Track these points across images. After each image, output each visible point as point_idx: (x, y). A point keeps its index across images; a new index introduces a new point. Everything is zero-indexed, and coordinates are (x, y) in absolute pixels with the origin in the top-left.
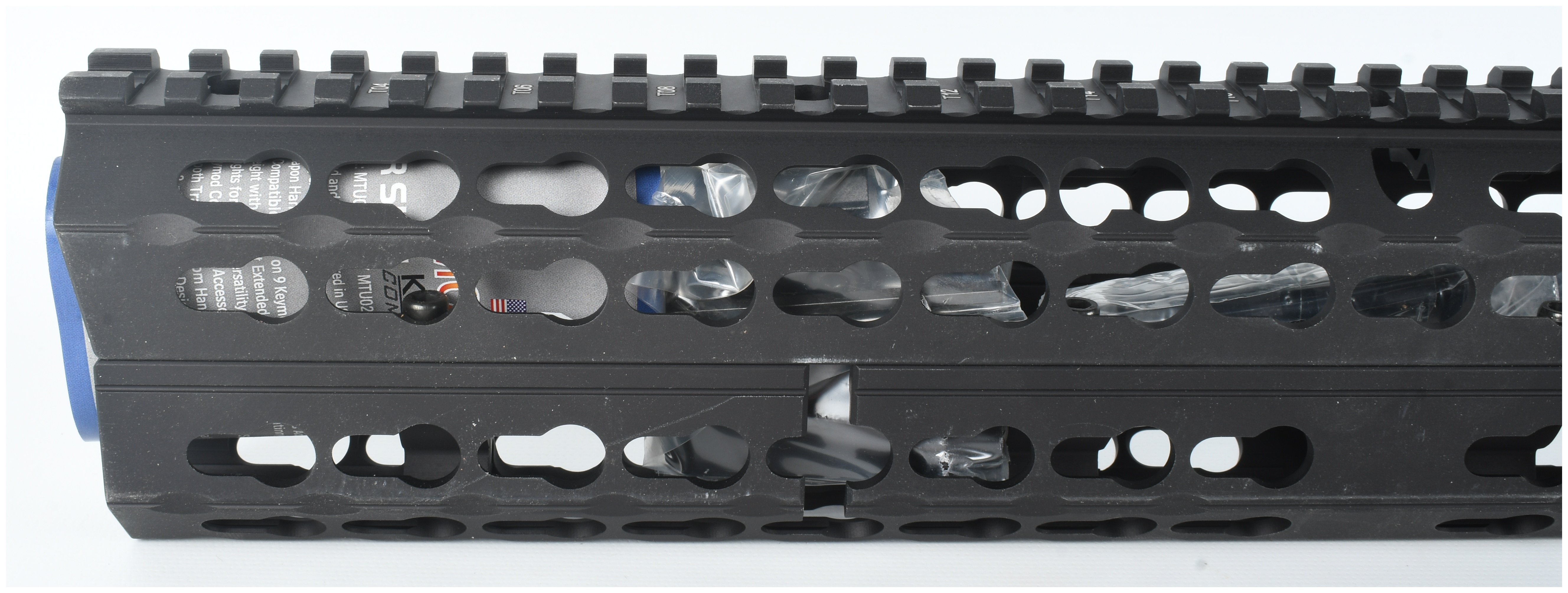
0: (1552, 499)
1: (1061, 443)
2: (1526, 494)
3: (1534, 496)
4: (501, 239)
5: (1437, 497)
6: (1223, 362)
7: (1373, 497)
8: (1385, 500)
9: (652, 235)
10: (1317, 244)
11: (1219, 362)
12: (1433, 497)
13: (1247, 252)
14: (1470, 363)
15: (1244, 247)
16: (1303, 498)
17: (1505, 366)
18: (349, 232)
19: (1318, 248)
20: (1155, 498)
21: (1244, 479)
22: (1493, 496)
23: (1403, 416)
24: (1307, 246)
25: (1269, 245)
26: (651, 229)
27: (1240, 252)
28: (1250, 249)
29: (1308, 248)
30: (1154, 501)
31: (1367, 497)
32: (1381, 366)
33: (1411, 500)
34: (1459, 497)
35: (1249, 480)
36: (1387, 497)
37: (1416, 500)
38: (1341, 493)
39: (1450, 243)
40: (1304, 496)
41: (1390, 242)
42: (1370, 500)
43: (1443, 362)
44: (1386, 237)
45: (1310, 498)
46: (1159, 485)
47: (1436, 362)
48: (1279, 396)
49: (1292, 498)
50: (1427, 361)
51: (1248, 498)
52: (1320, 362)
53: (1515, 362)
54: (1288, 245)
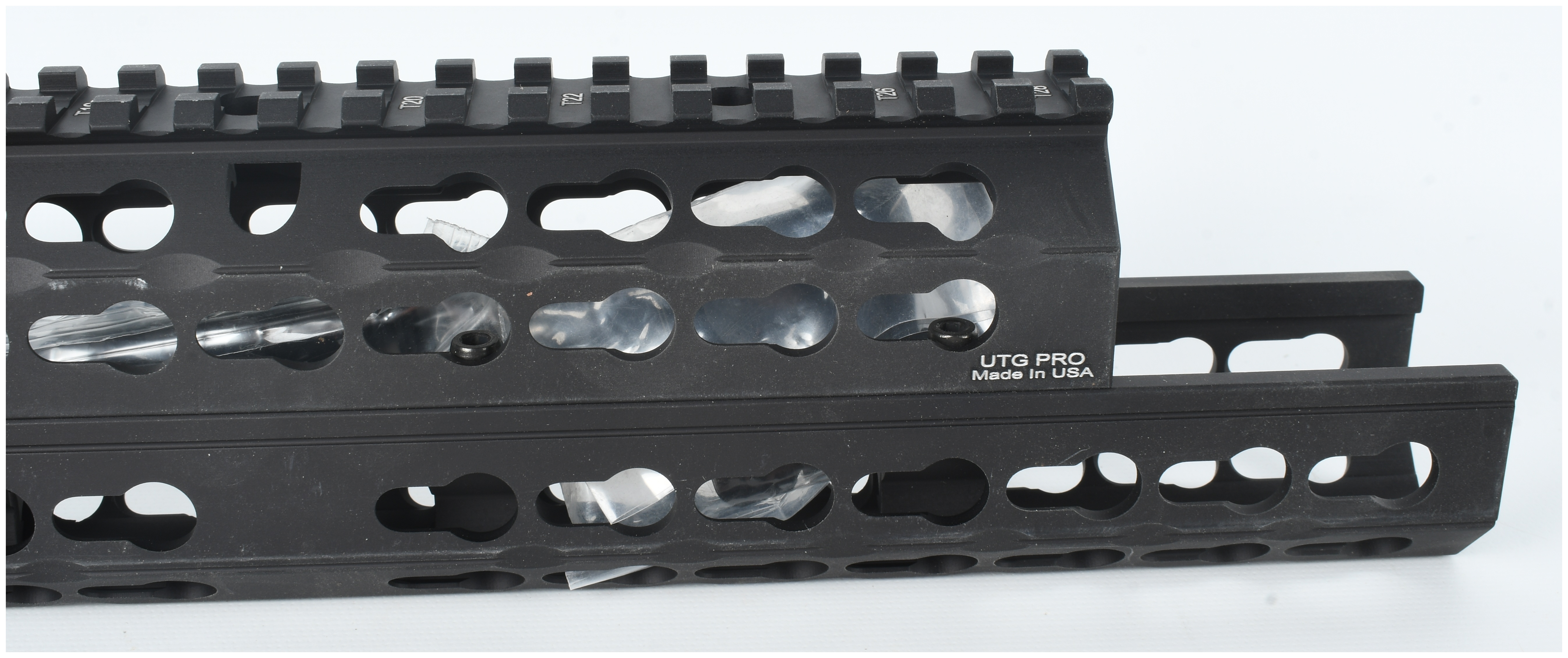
0: (491, 555)
2: (459, 550)
3: (468, 552)
5: (354, 556)
6: (62, 414)
7: (277, 558)
8: (292, 561)
10: (139, 279)
11: (56, 414)
12: (348, 556)
13: (58, 290)
14: (355, 407)
15: (53, 285)
16: (195, 561)
17: (399, 409)
19: (141, 283)
20: (22, 565)
21: (121, 542)
22: (420, 553)
23: (291, 468)
24: (128, 282)
25: (82, 281)
27: (49, 291)
28: (61, 287)
29: (130, 283)
30: (21, 568)
31: (270, 558)
32: (251, 413)
33: (323, 560)
34: (379, 555)
35: (127, 542)
36: (294, 558)
37: (329, 560)
38: (239, 554)
39: (299, 272)
40: (196, 558)
41: (227, 274)
42: (274, 561)
43: (322, 407)
44: (221, 268)
45: (203, 560)
46: (23, 550)
47: (314, 407)
48: (139, 450)
49: (182, 561)
50: (302, 406)
51: (130, 563)
52: (176, 410)
53: (408, 404)
54: (105, 280)
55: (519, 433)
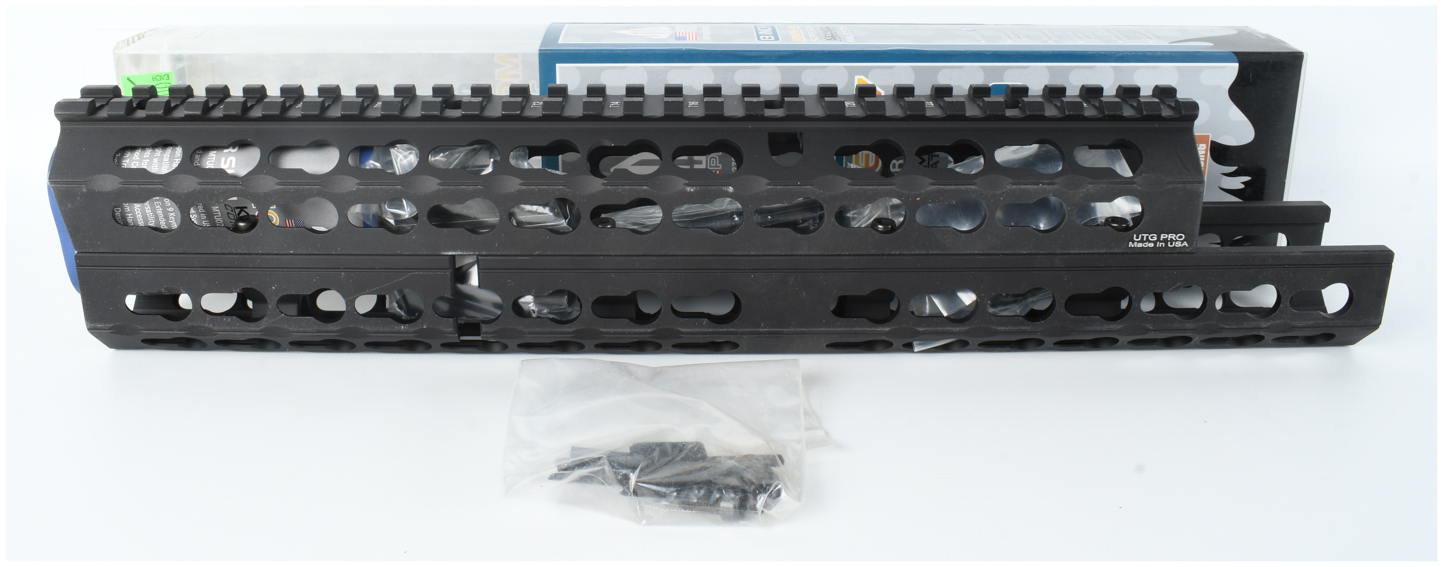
0: (884, 331)
1: (596, 299)
2: (869, 328)
3: (873, 329)
4: (278, 187)
5: (817, 330)
6: (683, 254)
7: (779, 330)
8: (786, 331)
9: (359, 184)
10: (730, 187)
11: (681, 254)
12: (814, 329)
13: (690, 192)
14: (827, 253)
15: (688, 189)
16: (738, 330)
17: (848, 255)
18: (199, 184)
19: (731, 189)
20: (652, 329)
21: (703, 319)
22: (849, 329)
23: (791, 283)
24: (725, 188)
25: (703, 188)
26: (359, 181)
27: (686, 192)
28: (692, 190)
29: (725, 189)
30: (652, 331)
31: (775, 330)
32: (775, 255)
33: (801, 331)
34: (829, 329)
35: (706, 319)
36: (787, 330)
37: (804, 331)
38: (760, 327)
39: (807, 186)
40: (739, 329)
41: (773, 186)
42: (777, 331)
43: (811, 253)
44: (770, 183)
45: (742, 330)
46: (655, 322)
47: (807, 253)
48: (718, 273)
49: (732, 330)
50: (801, 252)
51: (706, 330)
52: (739, 253)
53: (853, 253)
54: (713, 188)
55: (905, 269)
